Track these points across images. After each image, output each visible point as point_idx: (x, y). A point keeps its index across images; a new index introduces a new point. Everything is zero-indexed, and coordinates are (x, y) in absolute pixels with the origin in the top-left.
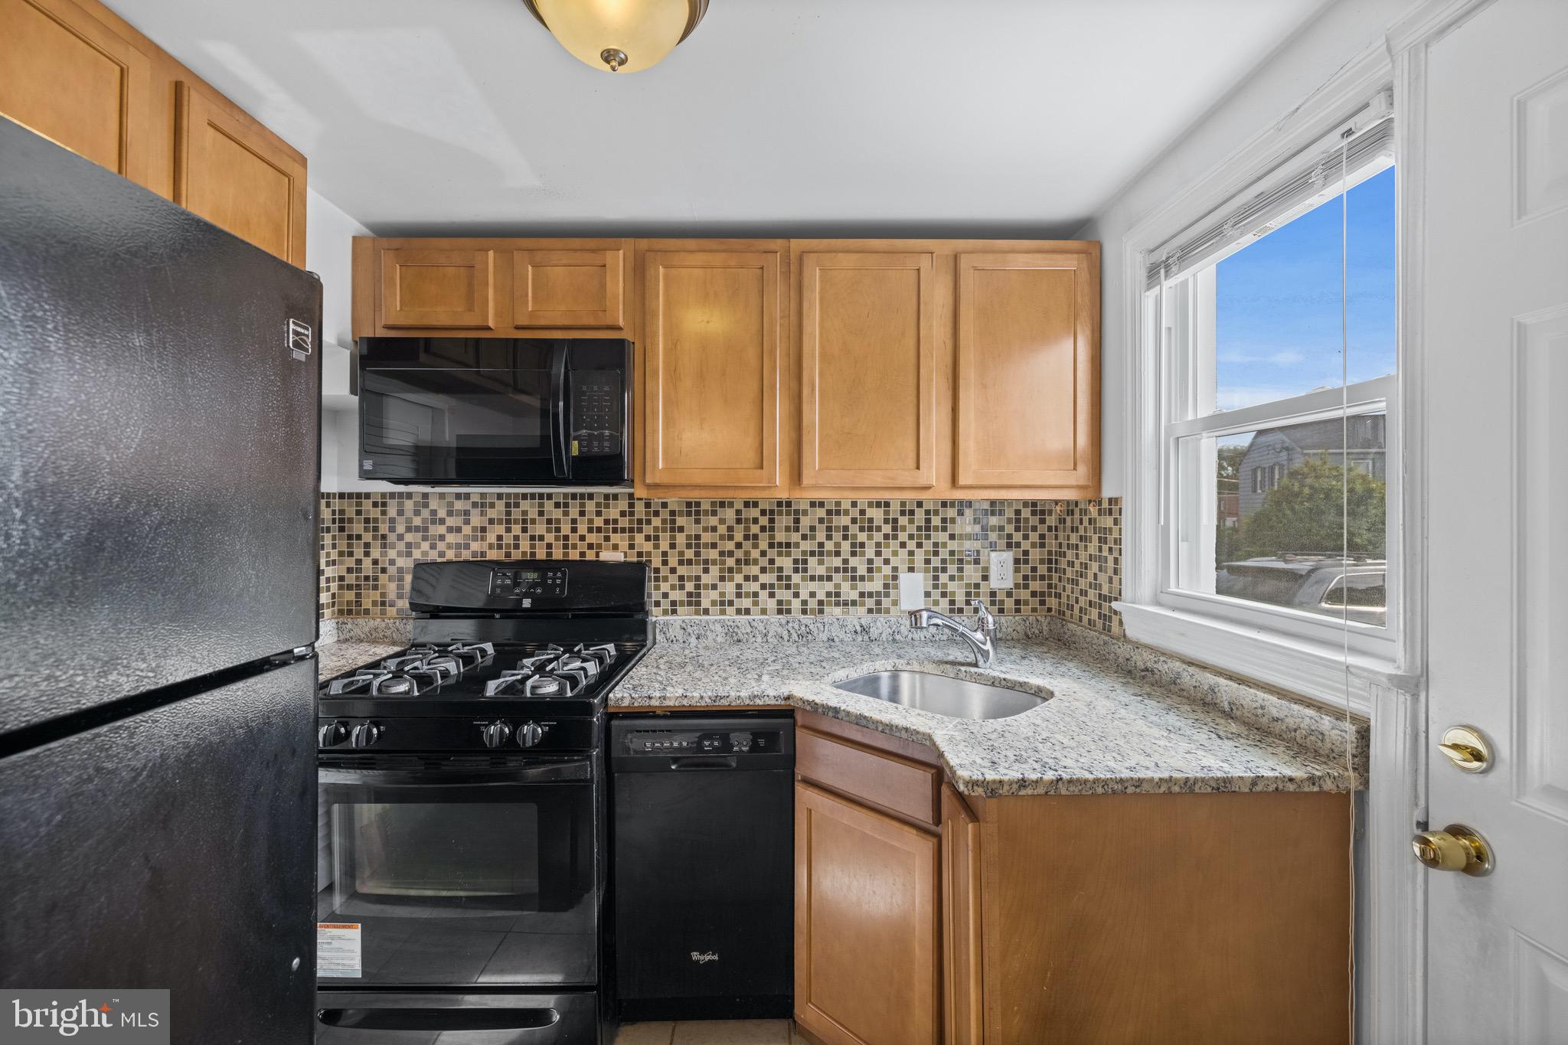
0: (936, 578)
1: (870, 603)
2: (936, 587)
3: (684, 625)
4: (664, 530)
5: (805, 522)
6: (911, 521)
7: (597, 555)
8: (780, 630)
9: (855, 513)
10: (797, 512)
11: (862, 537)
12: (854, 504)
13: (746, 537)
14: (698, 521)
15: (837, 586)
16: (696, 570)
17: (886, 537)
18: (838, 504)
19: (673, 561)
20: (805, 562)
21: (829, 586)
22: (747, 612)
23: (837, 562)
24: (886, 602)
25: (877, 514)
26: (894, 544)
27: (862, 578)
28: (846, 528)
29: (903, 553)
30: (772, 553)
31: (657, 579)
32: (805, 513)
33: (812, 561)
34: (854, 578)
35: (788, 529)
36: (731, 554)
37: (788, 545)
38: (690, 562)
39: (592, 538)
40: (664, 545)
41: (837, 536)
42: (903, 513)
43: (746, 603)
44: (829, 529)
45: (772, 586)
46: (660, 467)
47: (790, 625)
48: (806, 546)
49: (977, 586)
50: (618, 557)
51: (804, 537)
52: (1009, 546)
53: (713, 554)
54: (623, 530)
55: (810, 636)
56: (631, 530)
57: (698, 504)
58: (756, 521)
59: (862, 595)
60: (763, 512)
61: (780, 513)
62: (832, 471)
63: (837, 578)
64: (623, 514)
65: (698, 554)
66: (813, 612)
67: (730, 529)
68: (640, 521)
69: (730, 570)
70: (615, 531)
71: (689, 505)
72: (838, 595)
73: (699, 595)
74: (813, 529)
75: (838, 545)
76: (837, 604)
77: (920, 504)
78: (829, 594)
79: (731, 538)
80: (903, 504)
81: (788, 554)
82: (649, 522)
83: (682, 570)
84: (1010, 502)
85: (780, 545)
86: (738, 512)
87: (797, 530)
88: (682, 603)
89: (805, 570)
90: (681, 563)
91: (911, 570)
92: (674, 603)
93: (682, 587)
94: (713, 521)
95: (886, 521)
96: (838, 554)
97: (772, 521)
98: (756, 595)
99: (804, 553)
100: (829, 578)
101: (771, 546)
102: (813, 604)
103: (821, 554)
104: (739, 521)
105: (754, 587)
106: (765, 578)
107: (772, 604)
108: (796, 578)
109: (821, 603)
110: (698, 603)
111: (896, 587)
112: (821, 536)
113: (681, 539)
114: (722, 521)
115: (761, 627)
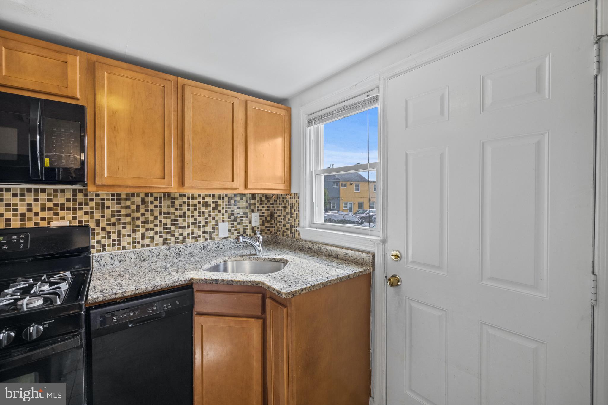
0: (233, 224)
1: (207, 236)
2: (232, 227)
3: (111, 256)
4: (97, 208)
5: (177, 203)
6: (223, 202)
7: (49, 223)
8: (165, 252)
9: (200, 199)
10: (173, 199)
11: (203, 209)
12: (200, 195)
13: (147, 211)
14: (119, 204)
15: (193, 230)
16: (117, 228)
17: (213, 208)
18: (192, 195)
19: (103, 224)
20: (177, 220)
21: (189, 231)
22: (148, 245)
23: (192, 220)
24: (213, 235)
25: (209, 199)
26: (216, 211)
27: (203, 226)
28: (196, 205)
29: (220, 215)
30: (161, 217)
31: (93, 234)
32: (177, 199)
33: (181, 220)
34: (200, 226)
35: (168, 206)
36: (138, 219)
37: (169, 213)
38: (114, 224)
39: (45, 214)
40: (97, 216)
41: (192, 209)
42: (220, 199)
43: (147, 241)
44: (188, 206)
45: (161, 232)
46: (106, 176)
47: (171, 249)
48: (178, 213)
49: (247, 226)
50: (66, 224)
51: (177, 210)
52: (258, 210)
53: (129, 219)
54: (68, 209)
55: (180, 253)
56: (74, 209)
57: (119, 195)
58: (152, 203)
59: (203, 233)
60: (156, 199)
61: (165, 199)
62: (198, 181)
63: (192, 227)
64: (68, 200)
65: (119, 220)
66: (181, 242)
67: (138, 207)
68: (80, 204)
69: (138, 227)
70: (62, 209)
71: (113, 195)
72: (192, 234)
73: (120, 240)
74: (181, 206)
75: (192, 212)
76: (192, 238)
77: (226, 195)
78: (188, 234)
79: (138, 211)
80: (220, 195)
81: (169, 218)
82: (87, 204)
83: (108, 229)
84: (258, 194)
85: (165, 213)
86: (143, 199)
87: (173, 206)
88: (109, 245)
89: (177, 224)
90: (108, 225)
91: (223, 221)
92: (104, 246)
93: (109, 237)
94: (128, 203)
95: (213, 202)
96: (192, 216)
97: (160, 203)
98: (152, 237)
99: (177, 217)
100: (189, 227)
101: (160, 214)
102: (181, 238)
103: (185, 217)
104: (143, 203)
105: (152, 233)
106: (157, 229)
107: (161, 241)
108: (173, 228)
109: (185, 238)
110: (120, 244)
111: (217, 228)
112: (185, 209)
113: (108, 213)
114: (133, 203)
115: (156, 252)
